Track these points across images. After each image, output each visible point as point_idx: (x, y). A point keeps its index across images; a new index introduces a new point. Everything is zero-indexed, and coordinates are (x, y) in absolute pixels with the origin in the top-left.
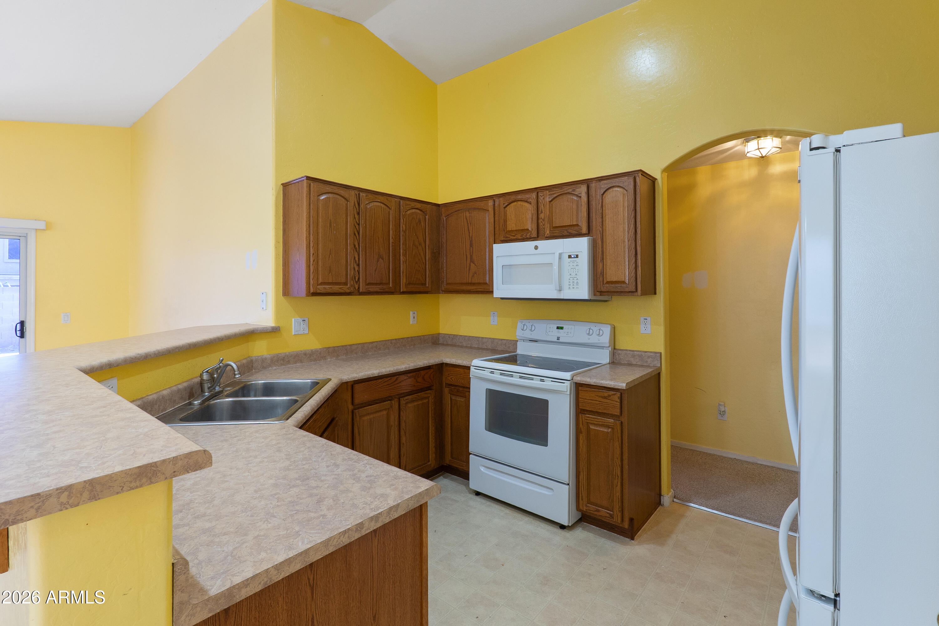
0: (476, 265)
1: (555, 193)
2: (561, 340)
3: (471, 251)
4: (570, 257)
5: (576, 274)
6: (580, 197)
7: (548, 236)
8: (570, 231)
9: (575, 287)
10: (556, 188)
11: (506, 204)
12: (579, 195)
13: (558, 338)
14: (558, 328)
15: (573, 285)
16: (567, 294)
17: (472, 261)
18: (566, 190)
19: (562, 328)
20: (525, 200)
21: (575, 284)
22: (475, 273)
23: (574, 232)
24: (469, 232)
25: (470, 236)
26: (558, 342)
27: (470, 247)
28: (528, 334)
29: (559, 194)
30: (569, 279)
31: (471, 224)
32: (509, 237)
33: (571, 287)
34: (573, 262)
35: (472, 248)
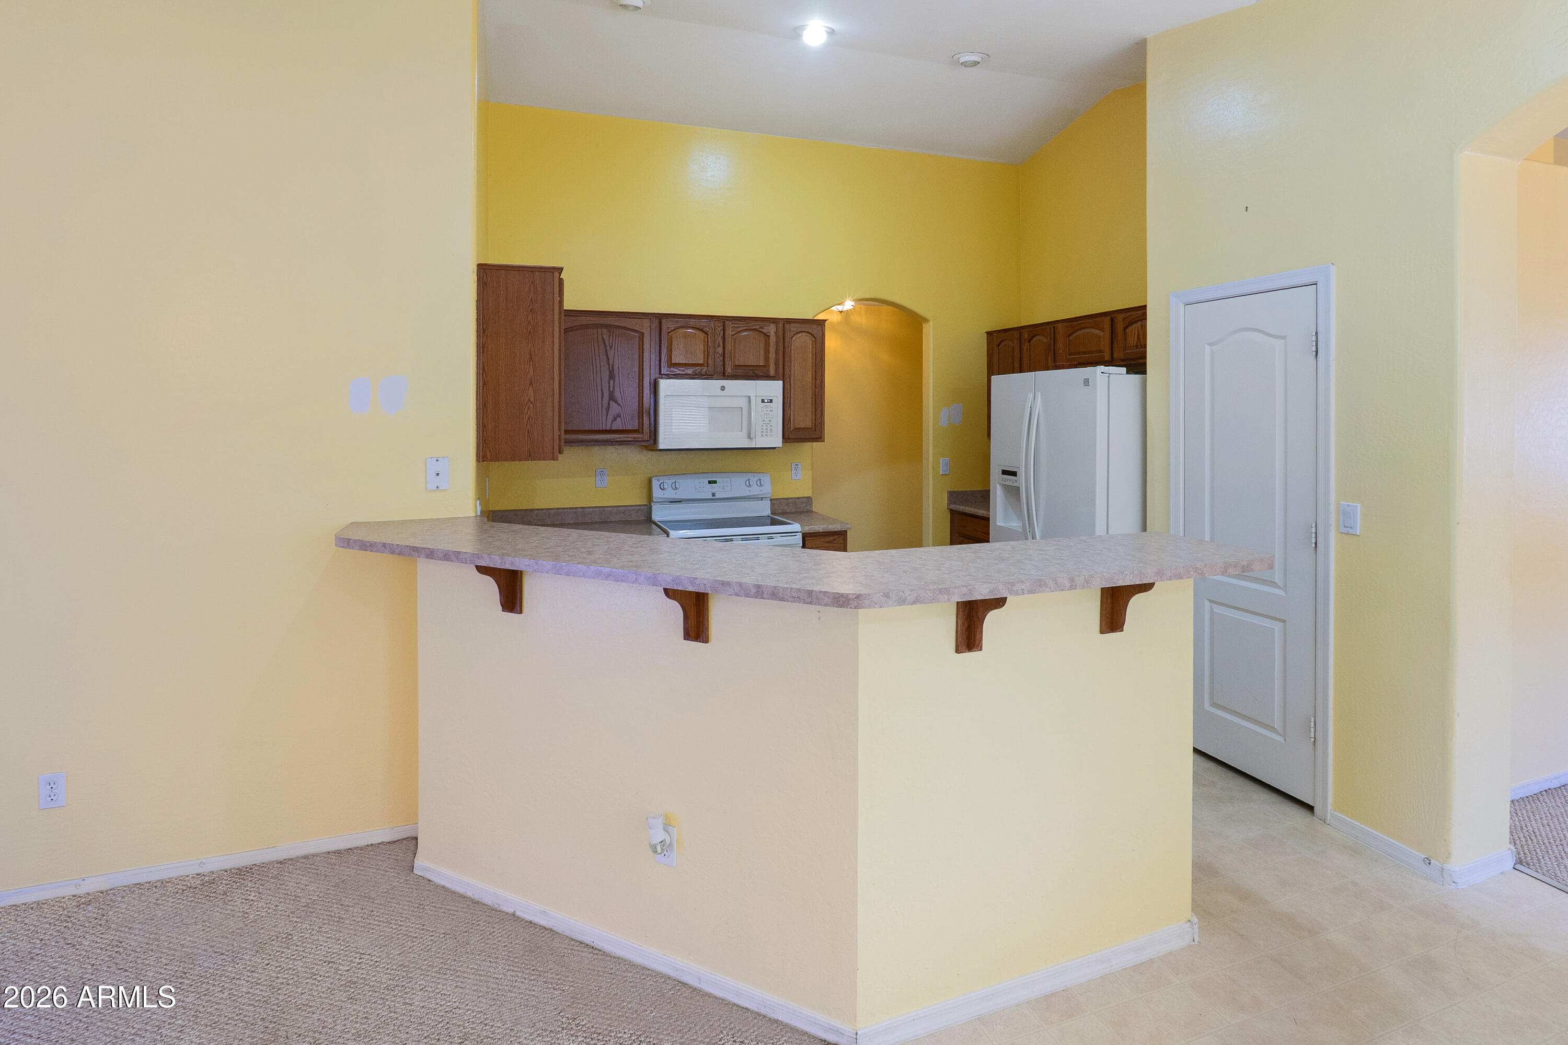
0: (619, 405)
1: (740, 327)
2: (717, 496)
3: (611, 386)
4: (763, 401)
5: (770, 421)
6: (769, 336)
7: (729, 375)
8: (756, 372)
9: (769, 434)
10: (738, 320)
11: (673, 329)
12: (768, 334)
13: (713, 495)
14: (710, 482)
15: (767, 432)
16: (760, 442)
17: (612, 398)
18: (753, 326)
19: (715, 482)
20: (700, 328)
21: (769, 431)
22: (619, 416)
23: (760, 373)
24: (608, 359)
25: (608, 363)
26: (714, 499)
27: (609, 380)
28: (670, 494)
29: (745, 328)
30: (762, 426)
31: (611, 347)
32: (675, 372)
33: (764, 434)
34: (767, 407)
35: (614, 382)
